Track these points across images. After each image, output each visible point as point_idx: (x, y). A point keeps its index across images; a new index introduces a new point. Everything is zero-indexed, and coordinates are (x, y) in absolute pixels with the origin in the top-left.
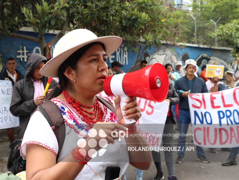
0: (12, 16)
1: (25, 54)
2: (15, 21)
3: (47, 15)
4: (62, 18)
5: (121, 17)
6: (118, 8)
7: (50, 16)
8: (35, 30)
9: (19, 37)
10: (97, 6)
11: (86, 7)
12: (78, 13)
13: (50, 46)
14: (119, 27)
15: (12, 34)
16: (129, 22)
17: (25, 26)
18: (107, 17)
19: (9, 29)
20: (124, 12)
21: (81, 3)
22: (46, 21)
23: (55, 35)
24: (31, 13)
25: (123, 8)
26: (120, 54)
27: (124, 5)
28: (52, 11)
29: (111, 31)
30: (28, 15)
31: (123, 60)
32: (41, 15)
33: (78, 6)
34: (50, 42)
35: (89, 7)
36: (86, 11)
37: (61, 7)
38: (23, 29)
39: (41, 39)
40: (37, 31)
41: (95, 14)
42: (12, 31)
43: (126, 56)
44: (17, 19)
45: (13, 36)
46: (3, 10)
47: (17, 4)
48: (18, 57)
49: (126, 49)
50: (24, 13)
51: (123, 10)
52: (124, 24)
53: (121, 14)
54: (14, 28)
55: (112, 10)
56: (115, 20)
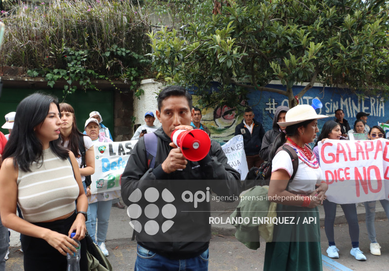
0: (261, 70)
1: (274, 107)
2: (264, 75)
3: (295, 68)
4: (310, 70)
5: (376, 66)
6: (373, 56)
7: (298, 69)
8: (283, 83)
9: (267, 90)
10: (347, 56)
11: (335, 57)
12: (328, 64)
13: (298, 99)
14: (373, 76)
15: (261, 87)
16: (386, 71)
17: (274, 79)
18: (359, 67)
19: (259, 83)
20: (379, 60)
21: (330, 54)
22: (293, 74)
23: (304, 87)
24: (279, 67)
25: (378, 55)
26: (375, 105)
27: (380, 52)
28: (300, 63)
29: (365, 81)
30: (276, 69)
31: (379, 112)
32: (289, 68)
33: (326, 57)
34: (298, 95)
35: (339, 57)
36: (336, 62)
37: (308, 60)
38: (272, 82)
39: (289, 91)
40: (286, 83)
41: (345, 64)
42: (261, 84)
43: (382, 107)
44: (266, 73)
45: (262, 89)
46: (253, 65)
47: (265, 59)
48: (267, 109)
49: (382, 100)
50: (273, 67)
51: (378, 58)
52: (380, 74)
53: (376, 62)
54: (263, 82)
55: (365, 59)
56: (369, 69)
